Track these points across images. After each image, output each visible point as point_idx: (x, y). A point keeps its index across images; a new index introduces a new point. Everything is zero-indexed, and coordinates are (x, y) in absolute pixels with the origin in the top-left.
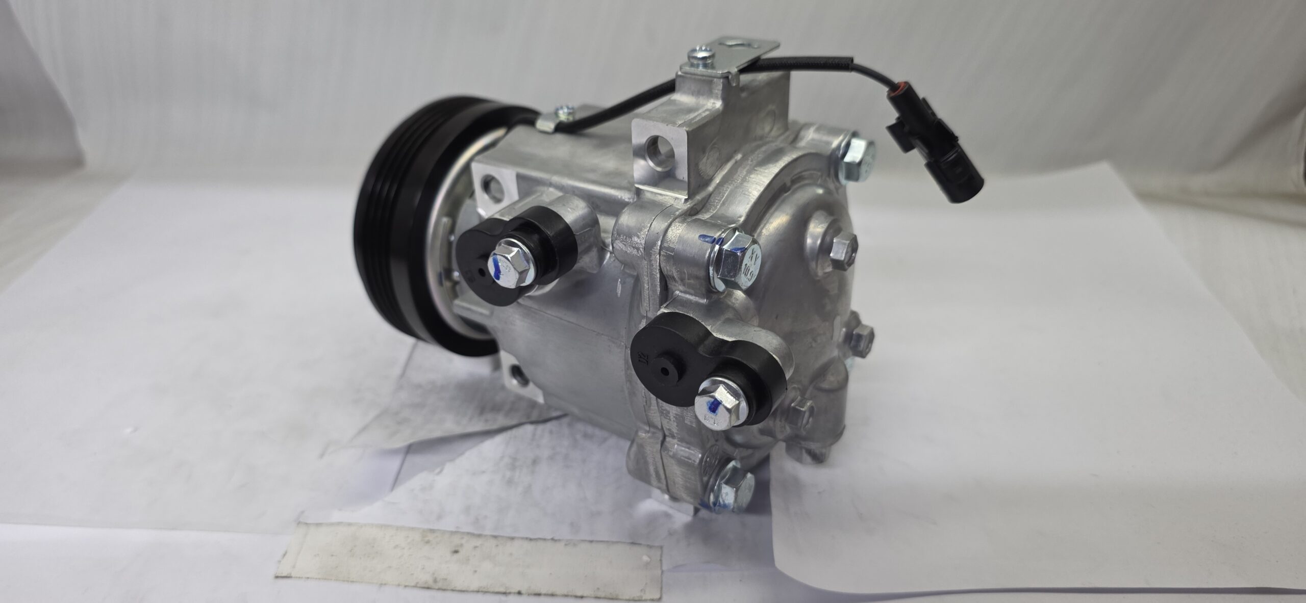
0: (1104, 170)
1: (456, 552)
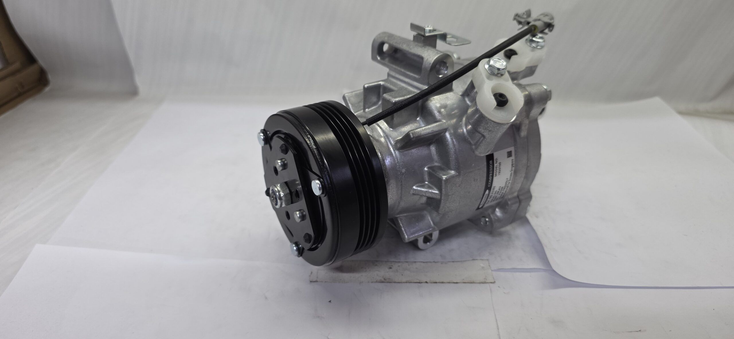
1: (391, 268)
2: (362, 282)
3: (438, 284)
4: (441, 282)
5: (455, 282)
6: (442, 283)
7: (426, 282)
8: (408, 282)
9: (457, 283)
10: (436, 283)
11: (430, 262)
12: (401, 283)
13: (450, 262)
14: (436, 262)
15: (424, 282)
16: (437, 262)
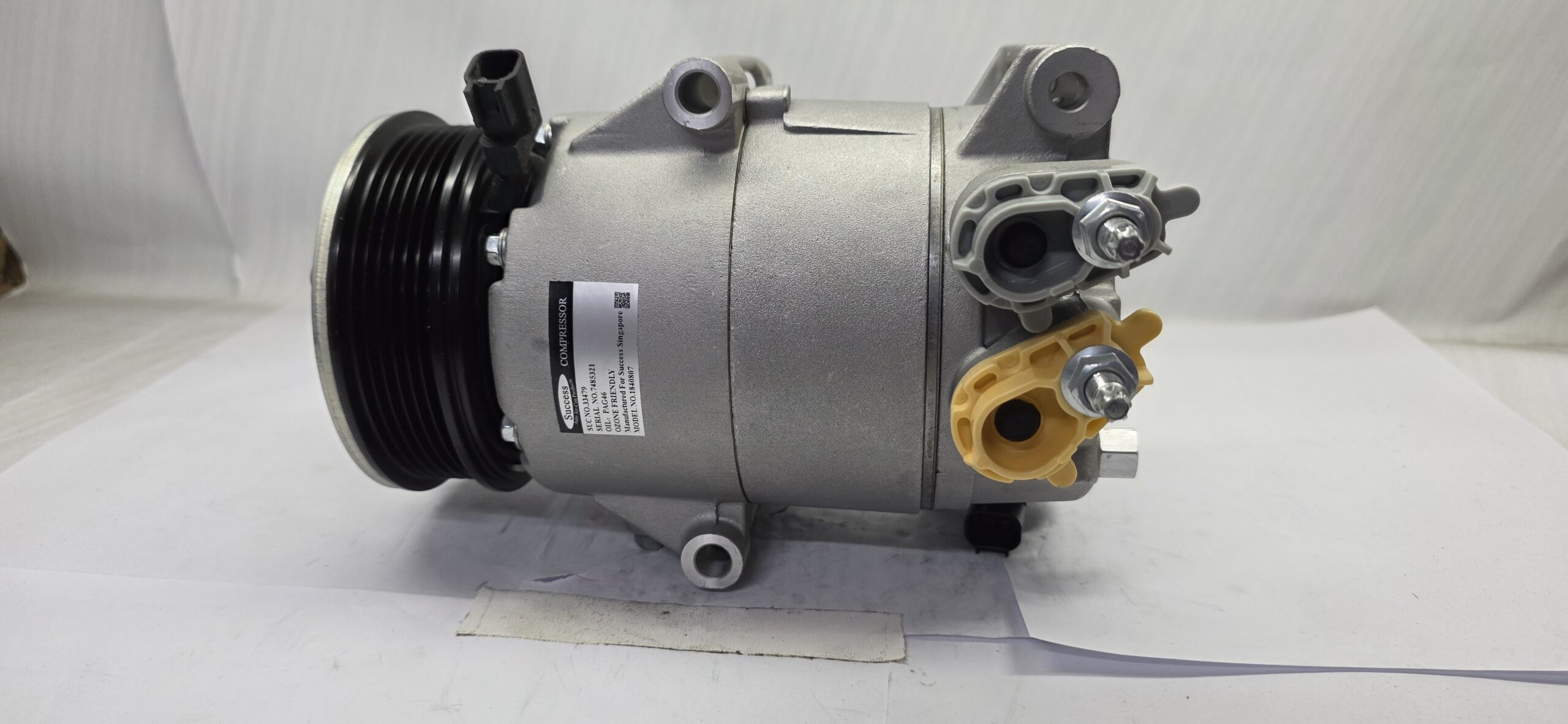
0: (1374, 316)
1: (663, 618)
2: (582, 643)
3: (765, 658)
4: (774, 654)
5: (809, 655)
6: (777, 656)
7: (738, 653)
8: (695, 651)
9: (812, 658)
10: (762, 655)
11: (764, 608)
12: (677, 650)
13: (811, 609)
14: (777, 609)
15: (732, 653)
16: (781, 609)
